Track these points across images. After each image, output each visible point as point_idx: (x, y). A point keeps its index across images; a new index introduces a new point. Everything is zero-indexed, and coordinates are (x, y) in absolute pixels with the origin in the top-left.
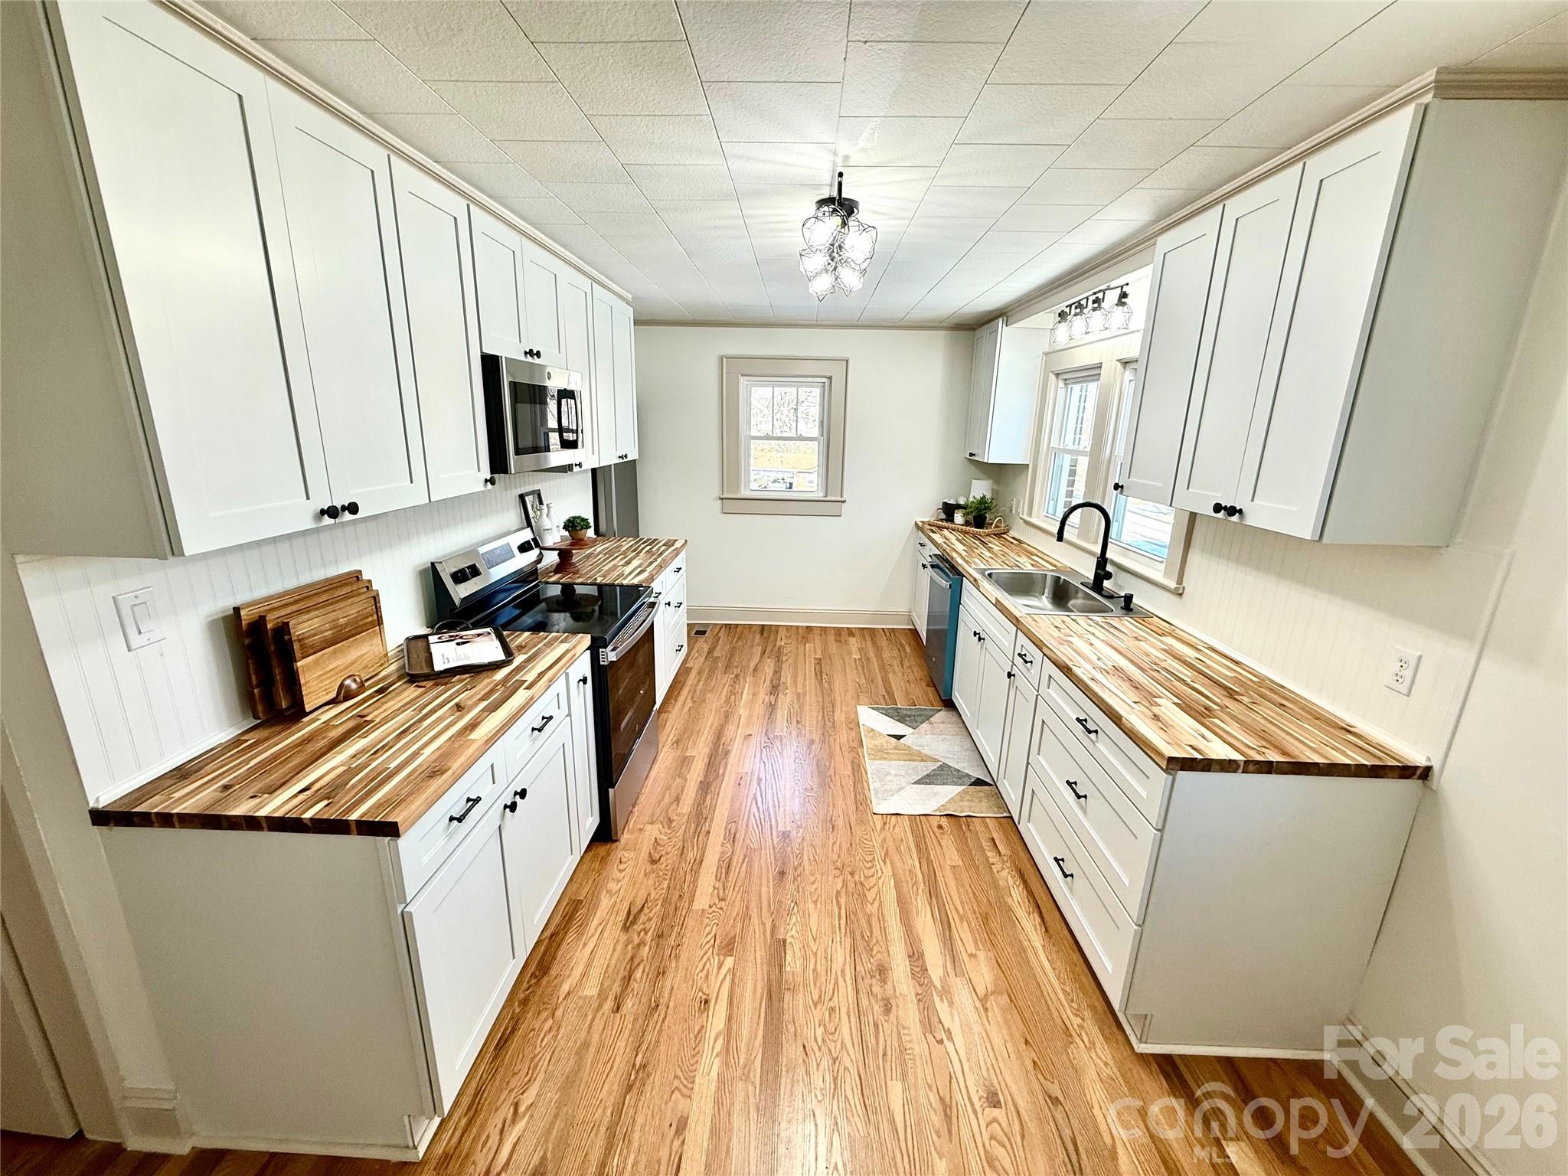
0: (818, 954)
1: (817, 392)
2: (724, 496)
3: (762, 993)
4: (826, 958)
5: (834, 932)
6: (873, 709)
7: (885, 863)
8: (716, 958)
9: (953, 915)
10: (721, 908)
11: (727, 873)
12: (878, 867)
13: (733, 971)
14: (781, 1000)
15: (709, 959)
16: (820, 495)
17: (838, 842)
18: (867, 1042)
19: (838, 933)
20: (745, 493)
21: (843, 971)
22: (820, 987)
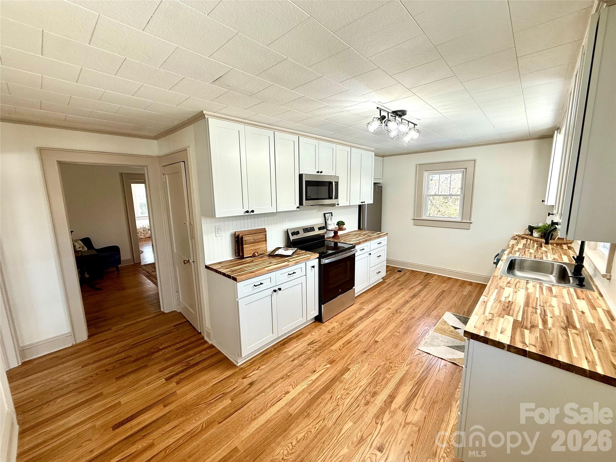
0: (357, 378)
1: (460, 175)
2: (415, 218)
3: (331, 378)
4: (359, 380)
5: (368, 375)
6: (454, 315)
7: (407, 365)
8: (326, 363)
9: (421, 393)
10: (338, 352)
11: (347, 344)
12: (403, 366)
13: (328, 369)
14: (335, 382)
15: (324, 362)
16: (459, 219)
17: (394, 352)
18: (351, 407)
19: (369, 376)
20: (424, 217)
21: (361, 387)
22: (350, 386)
